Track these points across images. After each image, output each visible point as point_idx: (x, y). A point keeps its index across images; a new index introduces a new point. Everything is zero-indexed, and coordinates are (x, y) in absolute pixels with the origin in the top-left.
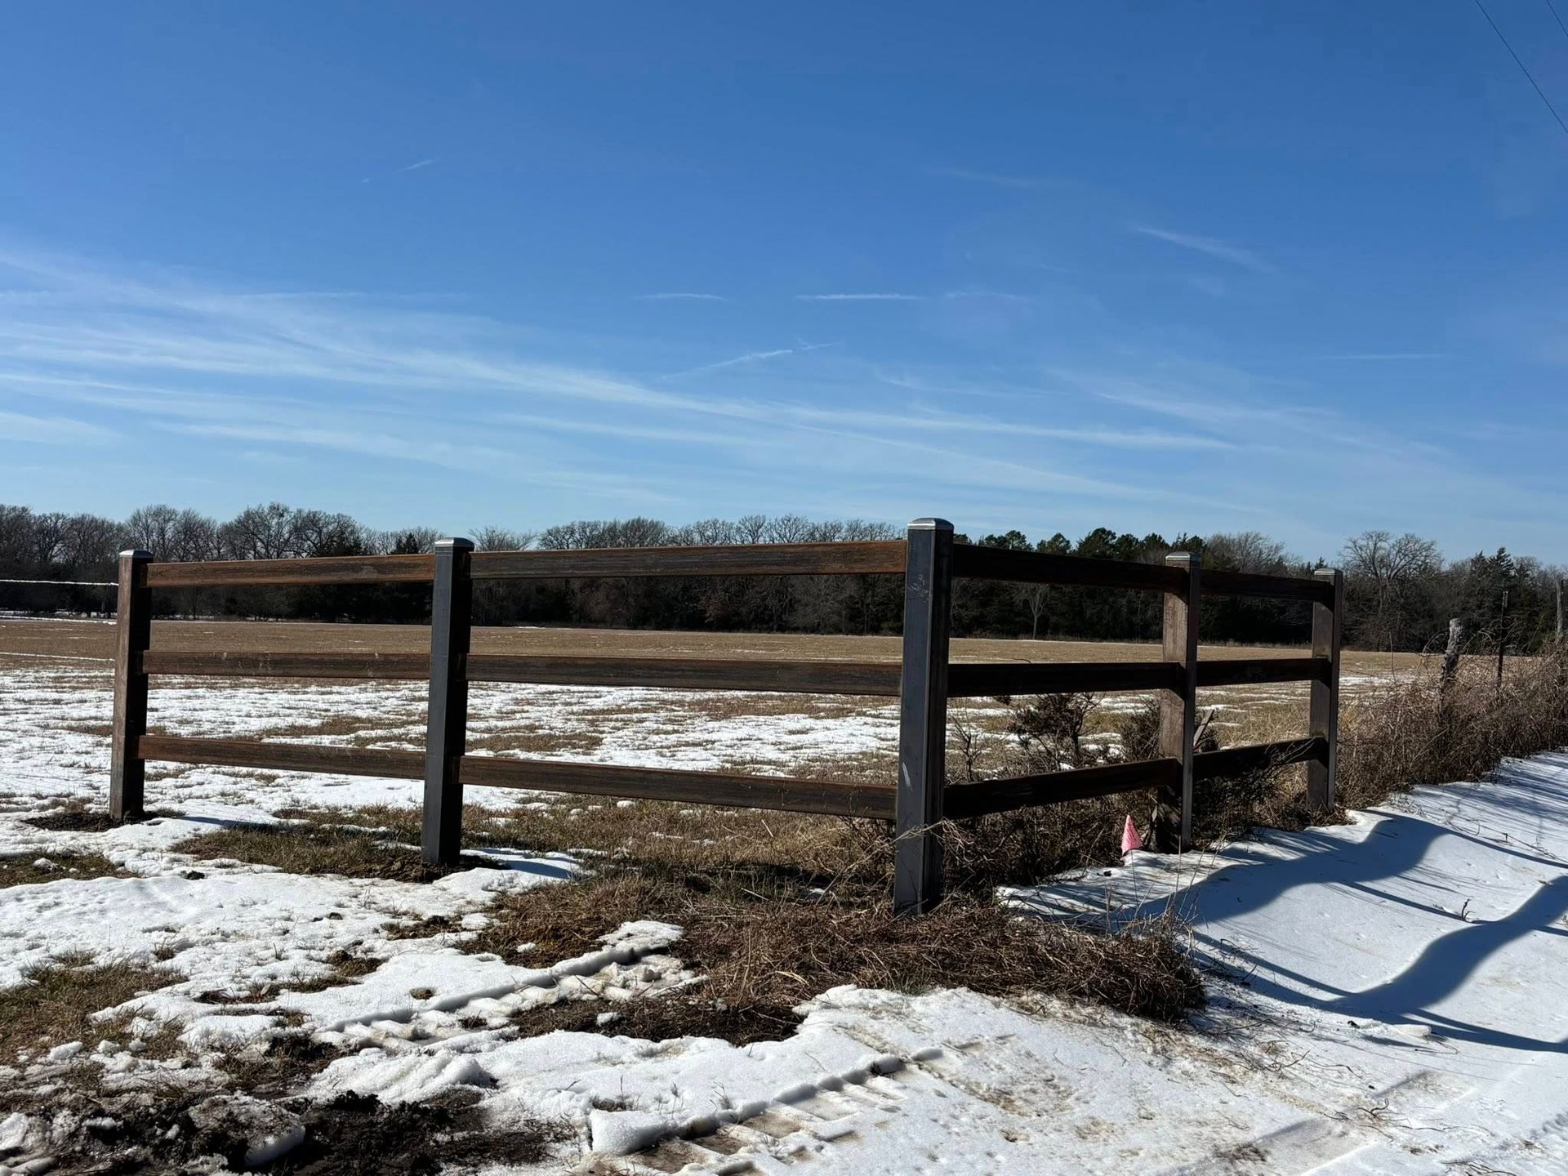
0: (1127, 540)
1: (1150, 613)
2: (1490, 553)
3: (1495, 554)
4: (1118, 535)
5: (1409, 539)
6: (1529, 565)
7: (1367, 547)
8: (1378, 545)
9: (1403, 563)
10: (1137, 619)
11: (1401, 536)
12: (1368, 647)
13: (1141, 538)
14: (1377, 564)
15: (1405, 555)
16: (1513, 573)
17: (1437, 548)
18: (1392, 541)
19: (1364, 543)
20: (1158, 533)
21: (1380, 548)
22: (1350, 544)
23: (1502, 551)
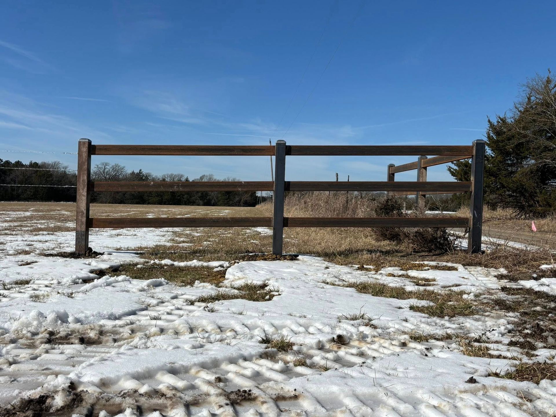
0: (8, 163)
1: (20, 191)
2: (137, 171)
3: (138, 171)
4: (4, 161)
5: (117, 165)
6: (149, 175)
7: (102, 168)
8: (106, 167)
9: (114, 174)
10: (15, 193)
11: (114, 164)
12: (102, 202)
13: (13, 162)
14: (105, 173)
15: (115, 171)
16: (144, 178)
17: (126, 169)
18: (110, 166)
19: (101, 166)
20: (20, 161)
21: (107, 168)
22: (97, 167)
23: (140, 170)
